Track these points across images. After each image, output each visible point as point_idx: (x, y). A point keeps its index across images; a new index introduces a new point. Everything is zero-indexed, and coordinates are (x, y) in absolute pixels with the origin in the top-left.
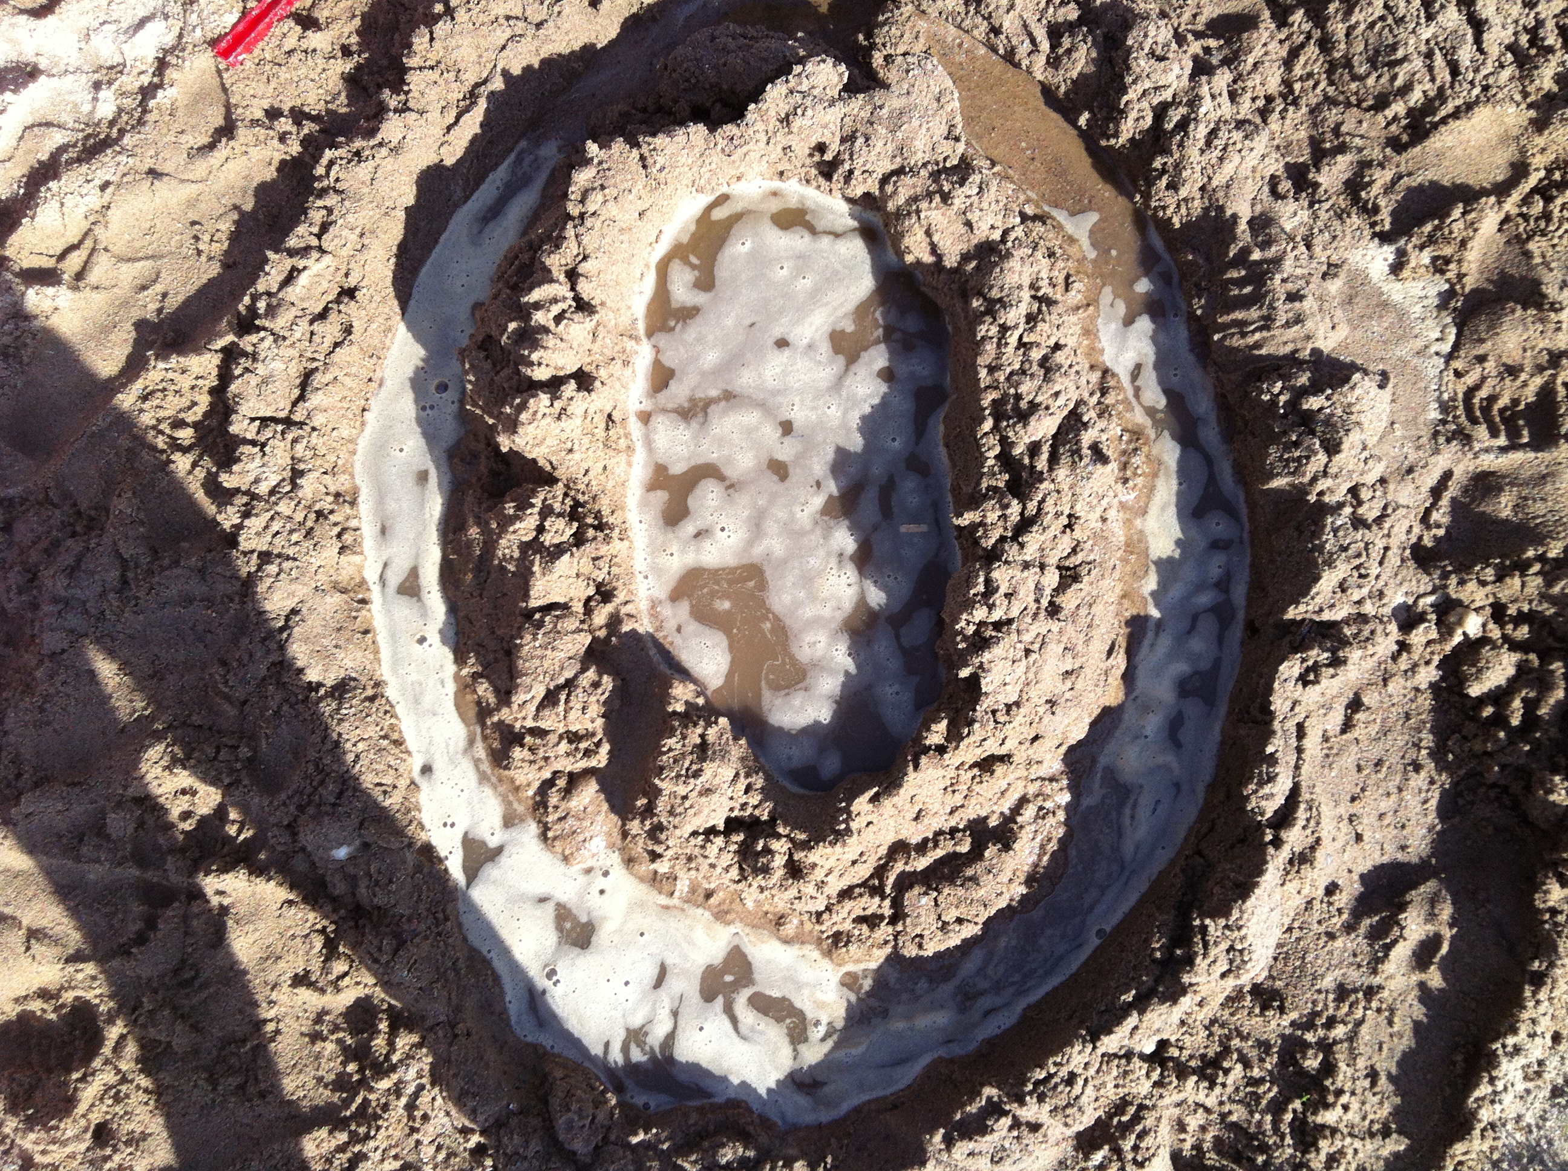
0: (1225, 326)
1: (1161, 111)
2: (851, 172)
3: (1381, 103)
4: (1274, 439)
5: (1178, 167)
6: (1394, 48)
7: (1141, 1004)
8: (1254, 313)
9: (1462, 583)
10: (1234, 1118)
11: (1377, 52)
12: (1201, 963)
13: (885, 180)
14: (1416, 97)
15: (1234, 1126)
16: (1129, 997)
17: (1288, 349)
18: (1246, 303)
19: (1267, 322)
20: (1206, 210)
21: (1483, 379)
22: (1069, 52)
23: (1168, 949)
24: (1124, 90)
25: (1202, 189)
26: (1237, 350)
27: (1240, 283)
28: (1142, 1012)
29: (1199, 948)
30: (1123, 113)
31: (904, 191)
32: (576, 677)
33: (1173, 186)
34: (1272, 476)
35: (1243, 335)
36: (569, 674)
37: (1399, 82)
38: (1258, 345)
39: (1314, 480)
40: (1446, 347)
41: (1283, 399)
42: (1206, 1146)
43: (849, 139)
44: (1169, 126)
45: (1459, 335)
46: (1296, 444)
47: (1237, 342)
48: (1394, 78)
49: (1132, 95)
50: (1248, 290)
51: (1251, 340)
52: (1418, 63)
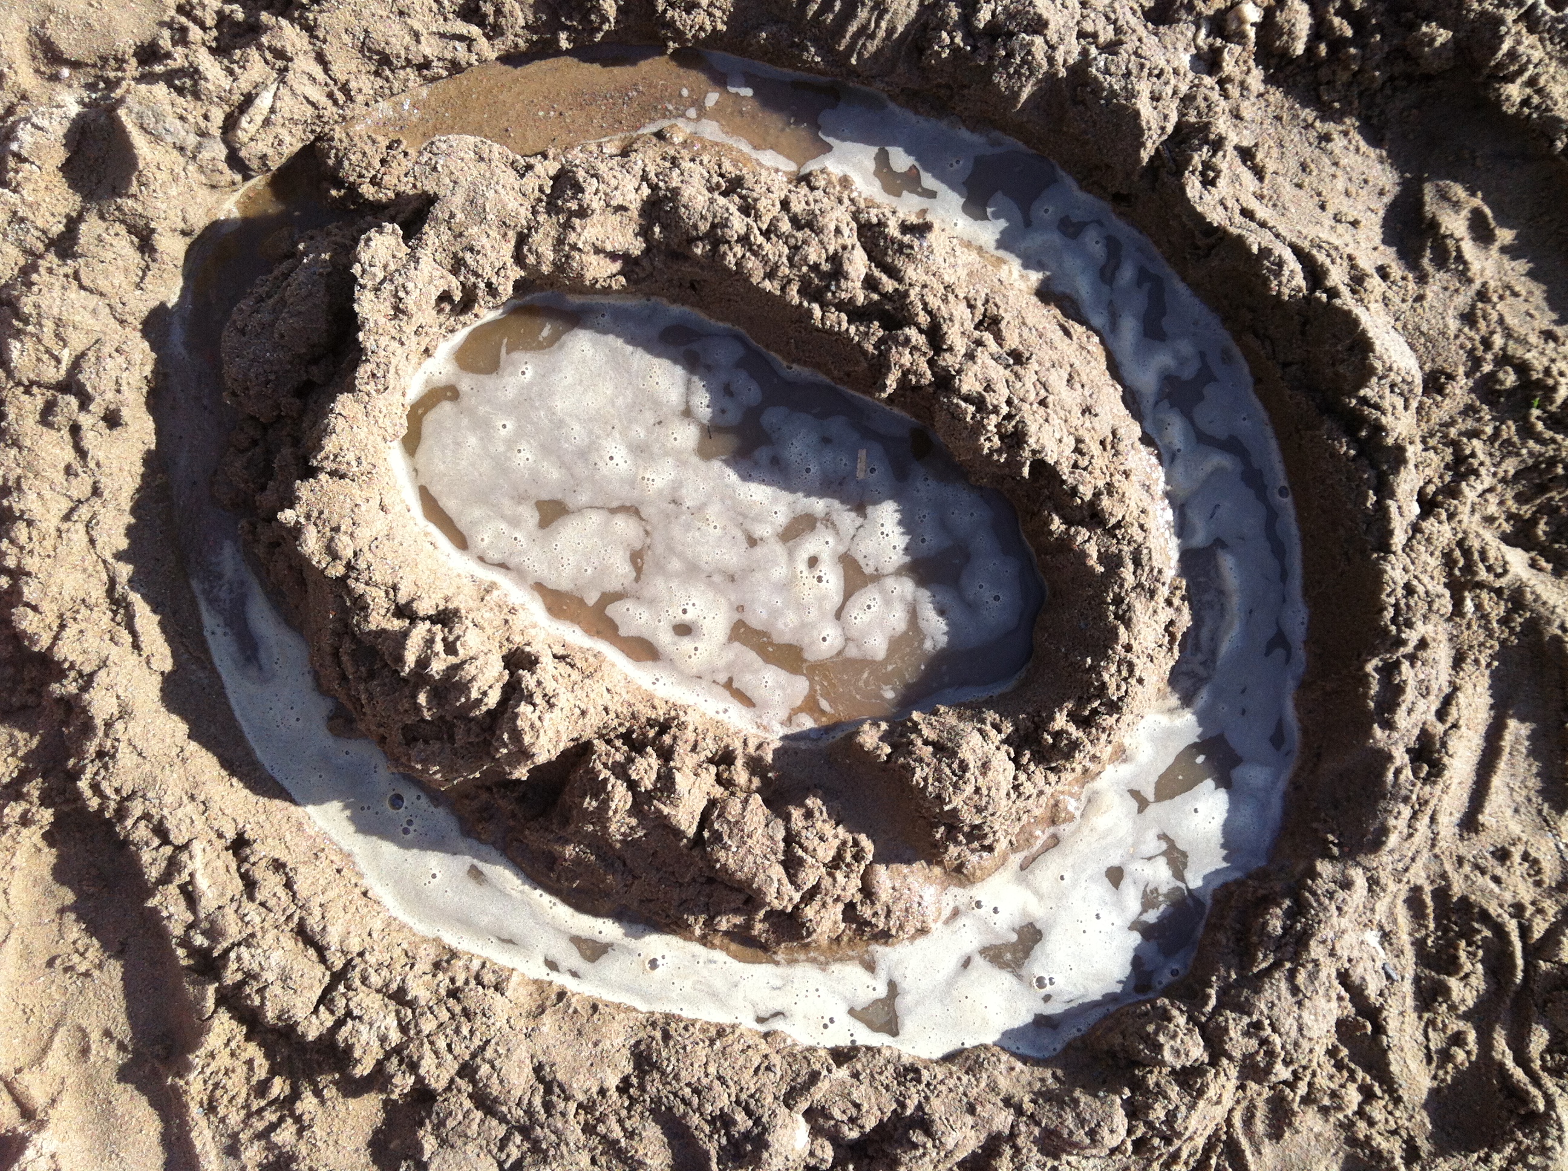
7: (1383, 491)
12: (1387, 420)
16: (1371, 499)
23: (1354, 441)
28: (1391, 496)
29: (1375, 414)
32: (787, 829)
36: (780, 835)
42: (1514, 509)
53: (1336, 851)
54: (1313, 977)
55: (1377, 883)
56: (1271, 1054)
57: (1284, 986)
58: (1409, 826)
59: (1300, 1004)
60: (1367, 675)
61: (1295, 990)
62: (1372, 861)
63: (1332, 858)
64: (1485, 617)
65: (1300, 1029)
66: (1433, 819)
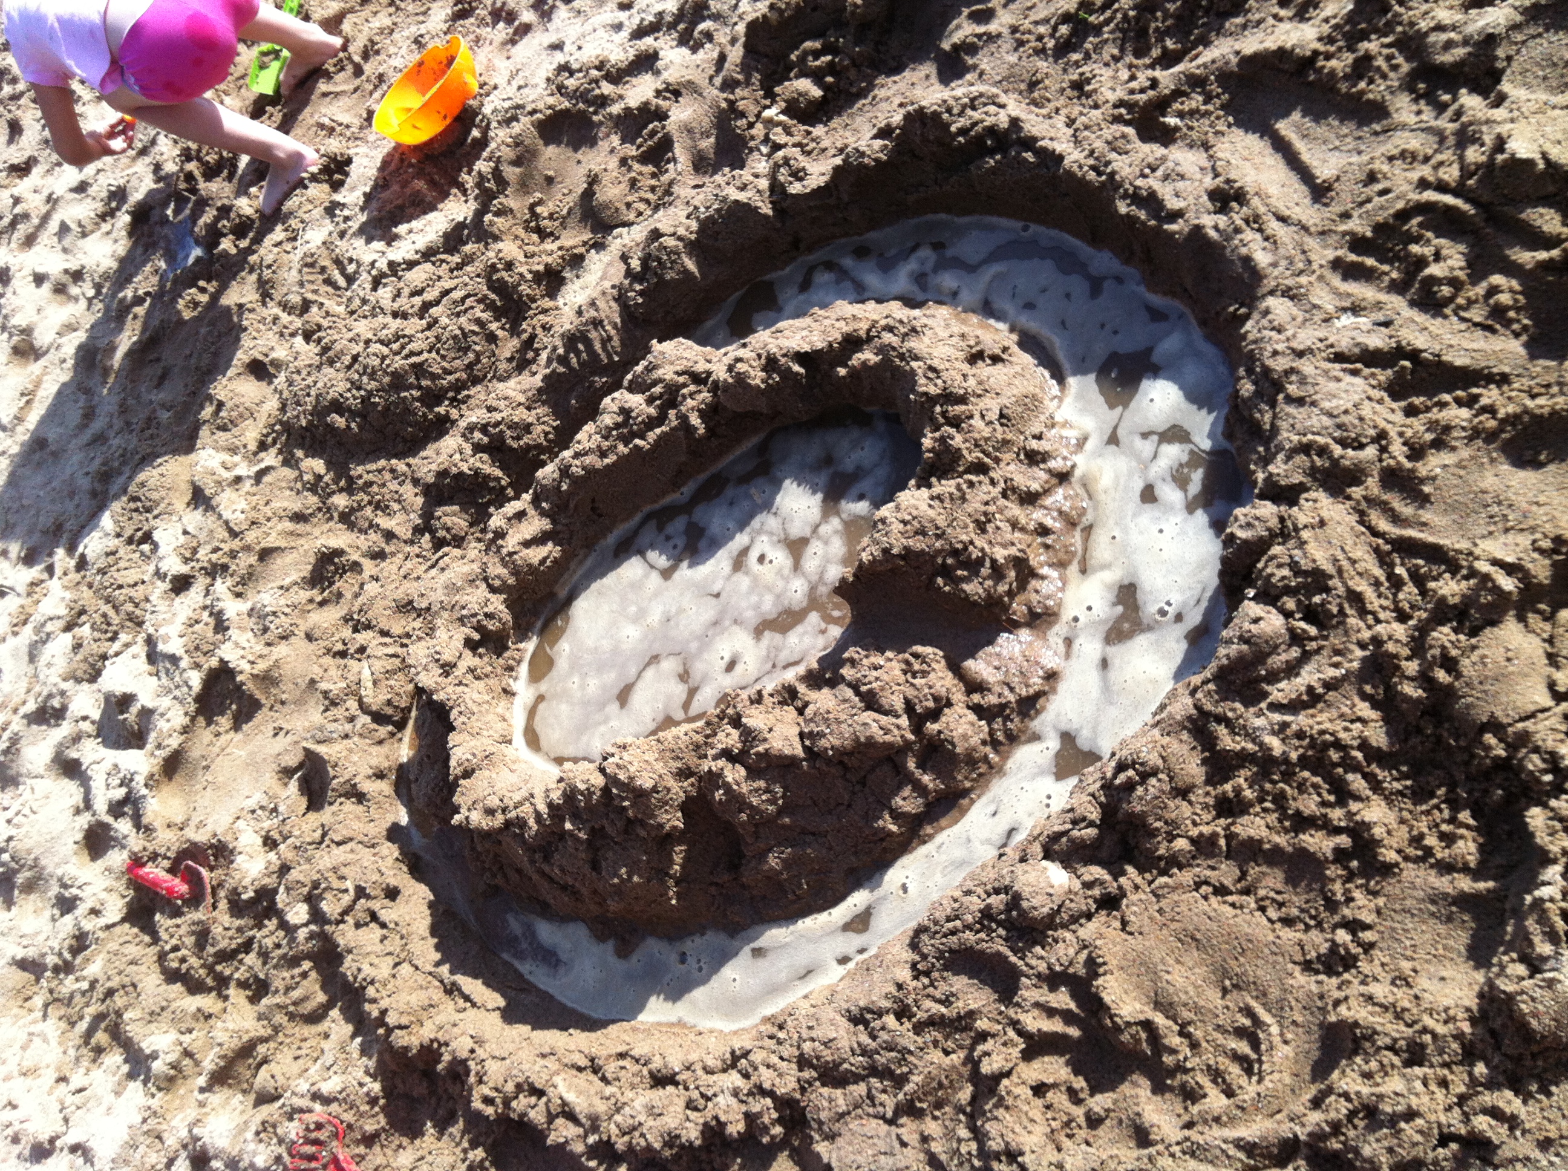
0: (609, 356)
1: (478, 448)
2: (486, 615)
3: (492, 338)
4: (660, 277)
5: (512, 426)
6: (455, 337)
7: (1029, 143)
8: (593, 335)
9: (752, 138)
10: (1116, 52)
11: (459, 349)
12: (989, 121)
13: (493, 590)
14: (485, 316)
15: (1122, 50)
16: (1029, 156)
17: (613, 304)
18: (588, 343)
19: (597, 323)
20: (544, 403)
21: (641, 200)
22: (448, 530)
23: (992, 152)
24: (461, 474)
25: (529, 408)
26: (622, 341)
27: (578, 354)
28: (1035, 139)
29: (979, 128)
30: (477, 472)
31: (497, 570)
32: (850, 685)
33: (527, 428)
34: (686, 271)
35: (610, 338)
36: (849, 693)
37: (476, 328)
38: (615, 326)
39: (680, 239)
40: (625, 230)
41: (638, 287)
42: (1147, 61)
43: (461, 620)
44: (486, 440)
45: (617, 226)
46: (659, 260)
47: (616, 342)
48: (474, 332)
49: (465, 468)
50: (581, 346)
51: (613, 332)
52: (463, 320)
53: (1243, 311)
54: (1303, 381)
55: (1290, 289)
56: (1323, 451)
57: (1291, 409)
58: (1267, 239)
59: (1313, 404)
60: (1128, 215)
61: (1300, 401)
62: (1269, 283)
63: (1247, 317)
64: (1193, 113)
65: (1330, 415)
66: (1282, 219)
